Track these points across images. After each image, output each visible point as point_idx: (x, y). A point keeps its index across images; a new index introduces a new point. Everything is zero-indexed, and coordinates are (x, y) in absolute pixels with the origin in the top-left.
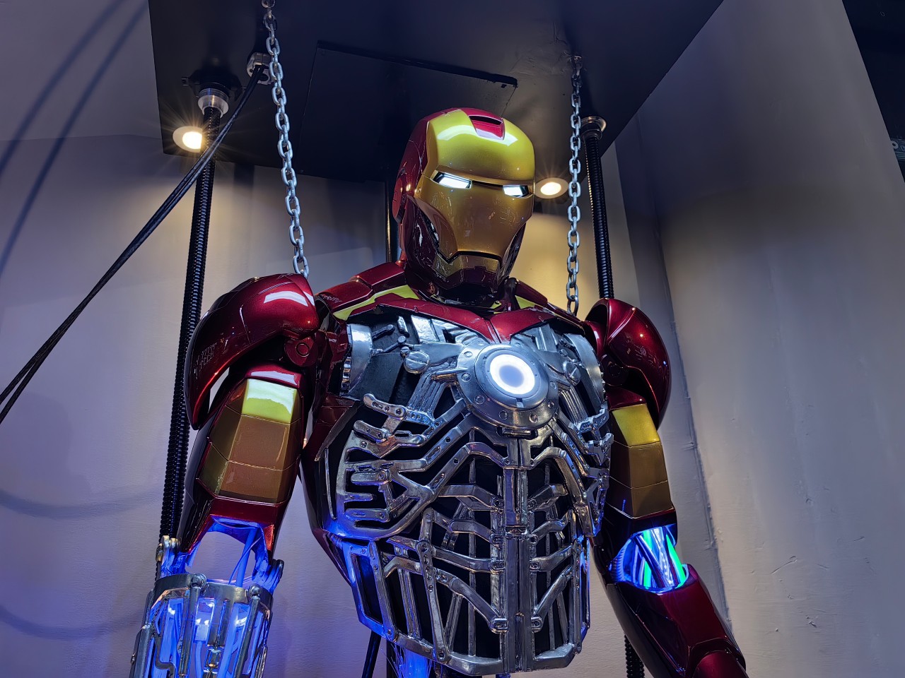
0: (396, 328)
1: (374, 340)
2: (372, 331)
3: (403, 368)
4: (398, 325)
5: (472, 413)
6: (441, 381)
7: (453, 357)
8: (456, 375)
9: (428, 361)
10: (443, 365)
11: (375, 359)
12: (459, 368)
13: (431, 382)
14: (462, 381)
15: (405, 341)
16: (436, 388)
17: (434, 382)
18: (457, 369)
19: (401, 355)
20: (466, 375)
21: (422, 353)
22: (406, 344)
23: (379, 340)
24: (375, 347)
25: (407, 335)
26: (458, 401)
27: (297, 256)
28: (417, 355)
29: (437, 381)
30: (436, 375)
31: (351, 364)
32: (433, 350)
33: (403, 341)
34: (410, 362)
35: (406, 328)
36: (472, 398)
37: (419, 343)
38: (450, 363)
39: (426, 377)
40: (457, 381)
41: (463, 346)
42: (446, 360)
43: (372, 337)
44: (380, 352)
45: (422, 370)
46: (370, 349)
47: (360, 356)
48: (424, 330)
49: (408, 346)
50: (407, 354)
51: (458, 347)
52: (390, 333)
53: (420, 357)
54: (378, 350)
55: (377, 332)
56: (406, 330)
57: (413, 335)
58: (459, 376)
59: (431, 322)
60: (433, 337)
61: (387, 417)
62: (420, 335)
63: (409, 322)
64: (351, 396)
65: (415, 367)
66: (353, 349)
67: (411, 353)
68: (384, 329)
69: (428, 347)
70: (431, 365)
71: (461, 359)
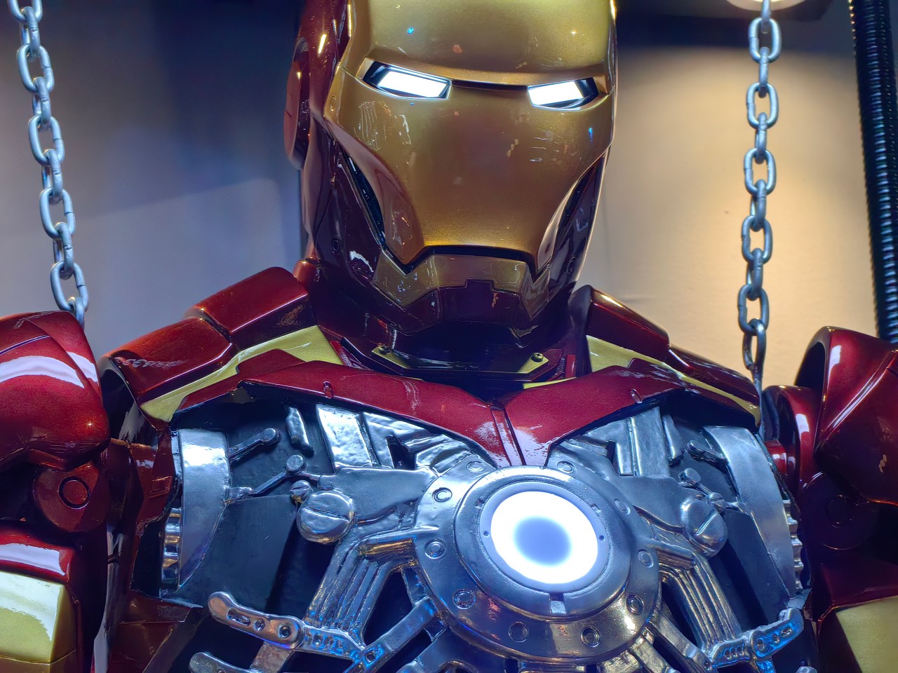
0: (283, 435)
1: (234, 465)
2: (230, 443)
3: (295, 532)
4: (287, 429)
5: (448, 630)
6: (380, 558)
7: (407, 502)
8: (412, 545)
9: (351, 515)
10: (385, 522)
11: (235, 509)
12: (422, 526)
13: (358, 560)
14: (428, 558)
15: (303, 467)
16: (368, 576)
17: (366, 561)
18: (416, 529)
19: (293, 501)
20: (436, 544)
21: (338, 494)
22: (305, 473)
23: (246, 465)
24: (235, 481)
25: (308, 452)
26: (417, 603)
27: (59, 264)
28: (325, 500)
29: (371, 558)
30: (370, 545)
31: (181, 525)
32: (362, 487)
33: (298, 466)
34: (311, 518)
35: (305, 437)
36: (448, 594)
37: (332, 470)
38: (402, 516)
39: (346, 550)
40: (416, 557)
41: (431, 474)
42: (392, 509)
43: (230, 458)
44: (246, 494)
45: (339, 535)
46: (225, 487)
47: (202, 505)
48: (345, 439)
49: (307, 479)
50: (304, 497)
51: (422, 477)
52: (267, 448)
53: (333, 505)
54: (242, 488)
55: (240, 447)
56: (306, 441)
57: (320, 453)
58: (419, 547)
59: (362, 421)
60: (364, 456)
61: (260, 643)
62: (336, 451)
63: (312, 421)
64: (183, 597)
65: (323, 529)
66: (185, 491)
67: (314, 496)
68: (256, 439)
69: (352, 478)
70: (361, 521)
71: (428, 506)
